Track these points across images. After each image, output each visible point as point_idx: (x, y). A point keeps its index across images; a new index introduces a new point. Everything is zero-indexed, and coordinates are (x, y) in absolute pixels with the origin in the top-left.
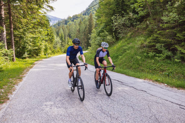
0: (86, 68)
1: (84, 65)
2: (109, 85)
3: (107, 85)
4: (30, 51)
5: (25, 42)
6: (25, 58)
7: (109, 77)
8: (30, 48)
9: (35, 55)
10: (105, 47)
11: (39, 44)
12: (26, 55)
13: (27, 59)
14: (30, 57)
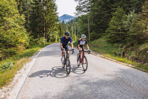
0: (73, 52)
1: (72, 50)
2: (86, 63)
3: (84, 64)
4: (51, 40)
5: (50, 37)
6: (49, 42)
7: (86, 58)
8: (51, 39)
9: (53, 42)
10: (83, 37)
11: (55, 37)
12: (50, 41)
13: (50, 43)
14: (51, 42)
